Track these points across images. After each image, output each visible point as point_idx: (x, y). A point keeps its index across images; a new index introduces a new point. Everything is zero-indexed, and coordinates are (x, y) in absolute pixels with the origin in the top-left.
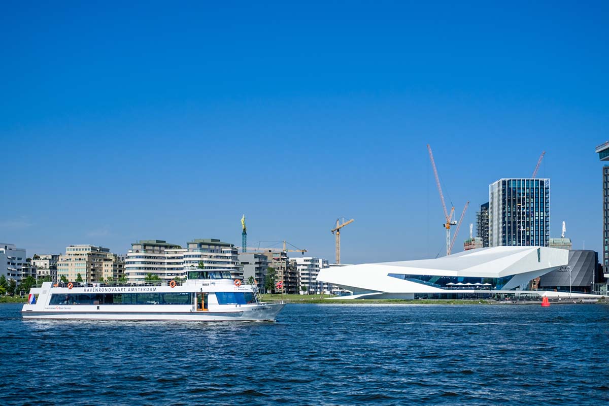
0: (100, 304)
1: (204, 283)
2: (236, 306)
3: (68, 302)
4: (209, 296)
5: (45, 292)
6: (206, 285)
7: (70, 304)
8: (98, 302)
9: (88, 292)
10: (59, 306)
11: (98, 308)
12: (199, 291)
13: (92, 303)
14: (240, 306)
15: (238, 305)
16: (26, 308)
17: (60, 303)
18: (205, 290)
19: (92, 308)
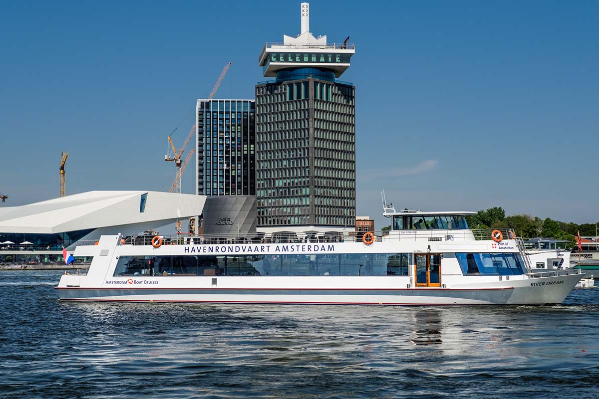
0: (217, 274)
1: (433, 236)
2: (501, 279)
3: (151, 271)
4: (444, 262)
5: (104, 253)
6: (438, 239)
7: (155, 275)
8: (214, 271)
9: (193, 253)
10: (134, 278)
11: (214, 282)
12: (425, 251)
13: (201, 274)
14: (508, 278)
15: (504, 277)
16: (66, 281)
17: (136, 273)
18: (436, 248)
19: (204, 282)
